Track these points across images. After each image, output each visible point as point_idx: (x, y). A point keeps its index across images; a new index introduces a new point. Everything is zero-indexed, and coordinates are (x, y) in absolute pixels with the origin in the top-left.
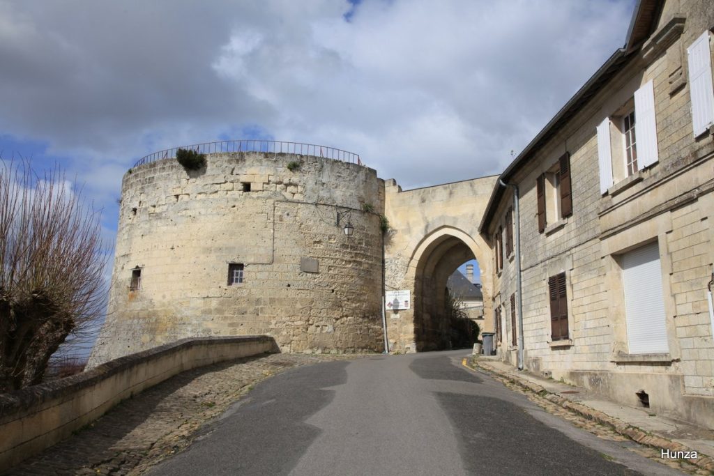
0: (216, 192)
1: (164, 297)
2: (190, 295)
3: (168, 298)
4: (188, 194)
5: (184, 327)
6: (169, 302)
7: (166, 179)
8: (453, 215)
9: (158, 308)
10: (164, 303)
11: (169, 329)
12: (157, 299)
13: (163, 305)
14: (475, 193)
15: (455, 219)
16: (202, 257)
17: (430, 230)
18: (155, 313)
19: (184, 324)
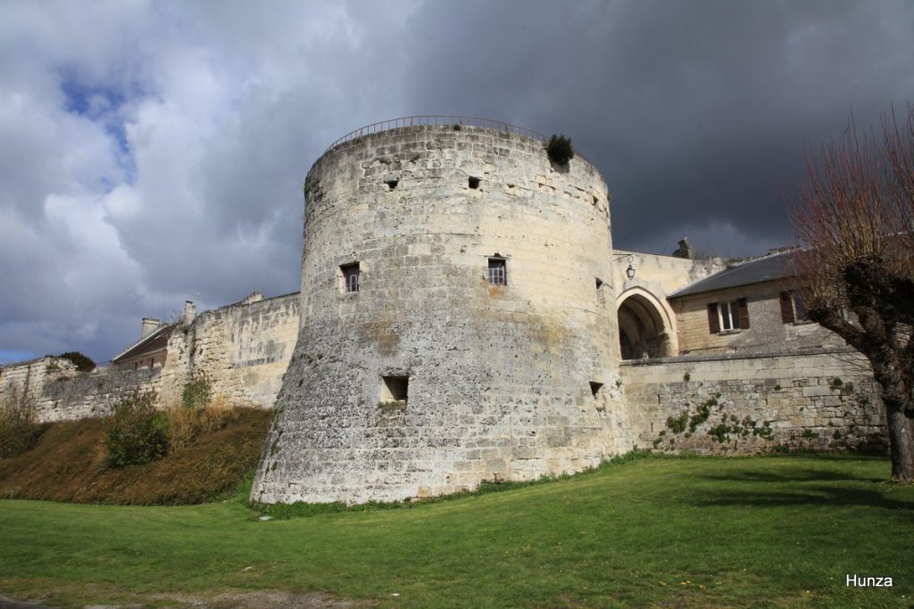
0: (578, 197)
1: (545, 301)
2: (573, 305)
3: (550, 304)
4: (554, 188)
5: (576, 340)
6: (552, 308)
7: (526, 159)
8: (646, 279)
9: (539, 312)
10: (546, 309)
11: (561, 341)
12: (537, 301)
13: (546, 311)
14: (660, 266)
15: (647, 283)
16: (577, 265)
17: (627, 287)
18: (537, 319)
19: (575, 337)
